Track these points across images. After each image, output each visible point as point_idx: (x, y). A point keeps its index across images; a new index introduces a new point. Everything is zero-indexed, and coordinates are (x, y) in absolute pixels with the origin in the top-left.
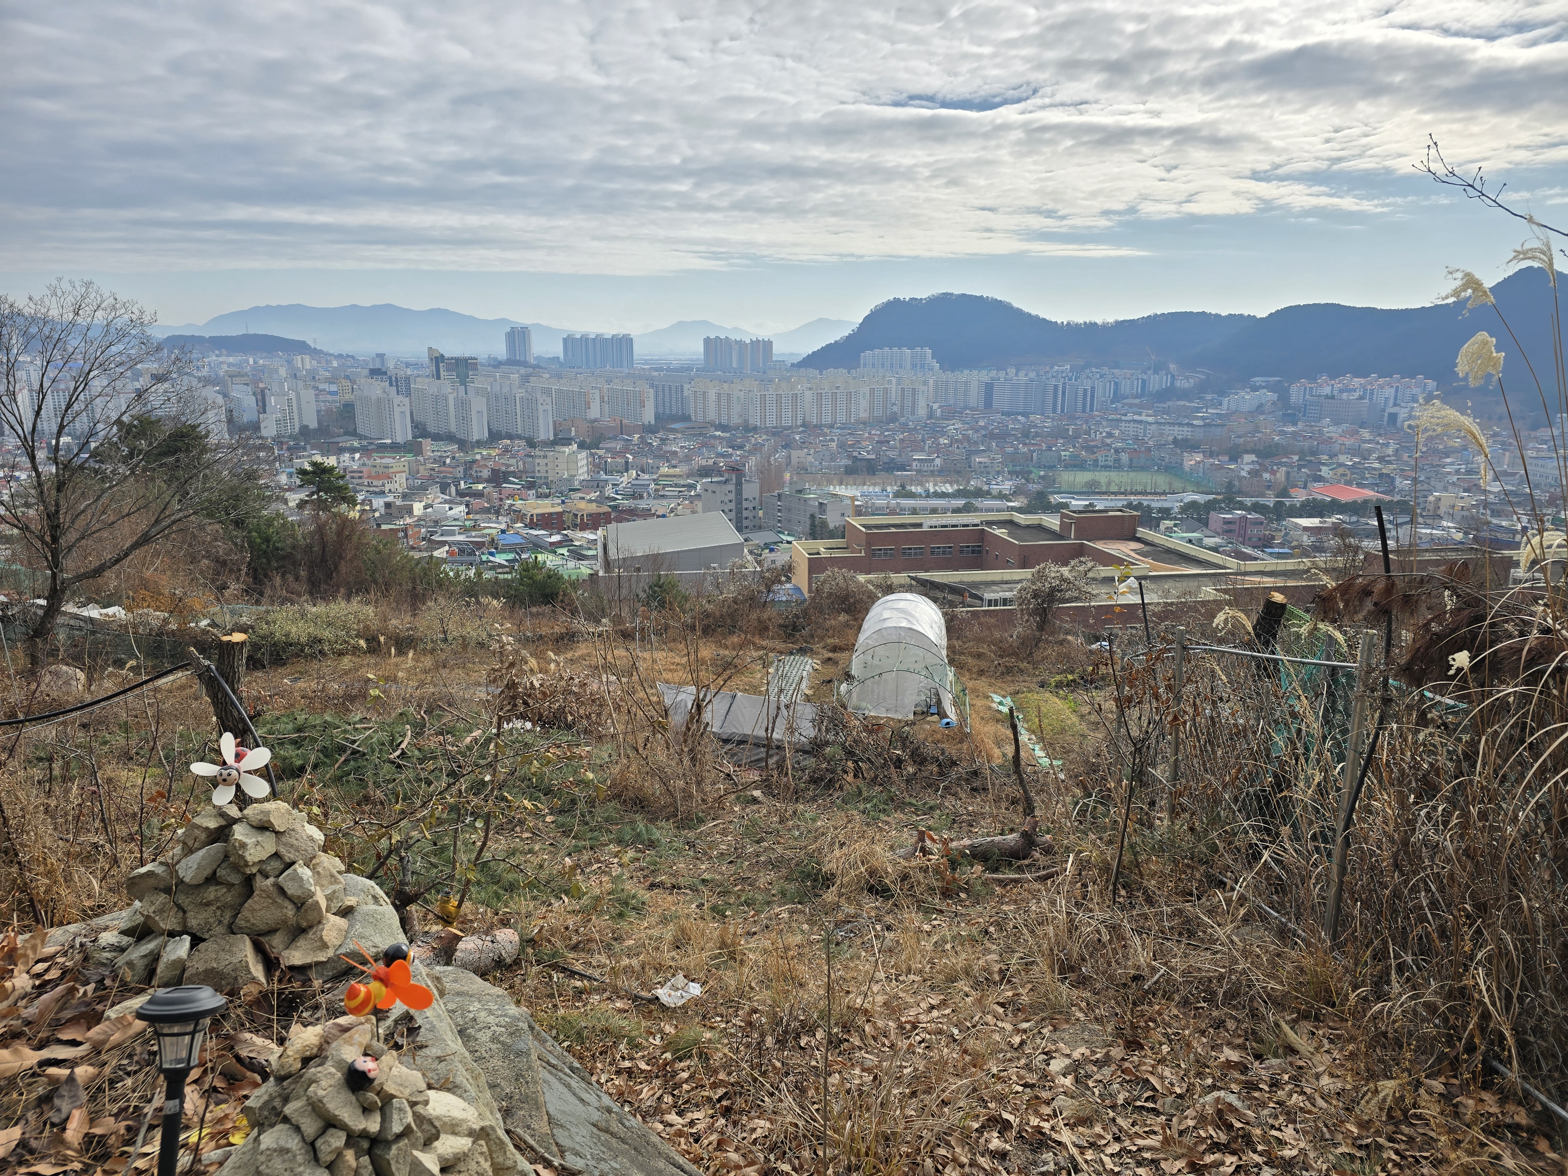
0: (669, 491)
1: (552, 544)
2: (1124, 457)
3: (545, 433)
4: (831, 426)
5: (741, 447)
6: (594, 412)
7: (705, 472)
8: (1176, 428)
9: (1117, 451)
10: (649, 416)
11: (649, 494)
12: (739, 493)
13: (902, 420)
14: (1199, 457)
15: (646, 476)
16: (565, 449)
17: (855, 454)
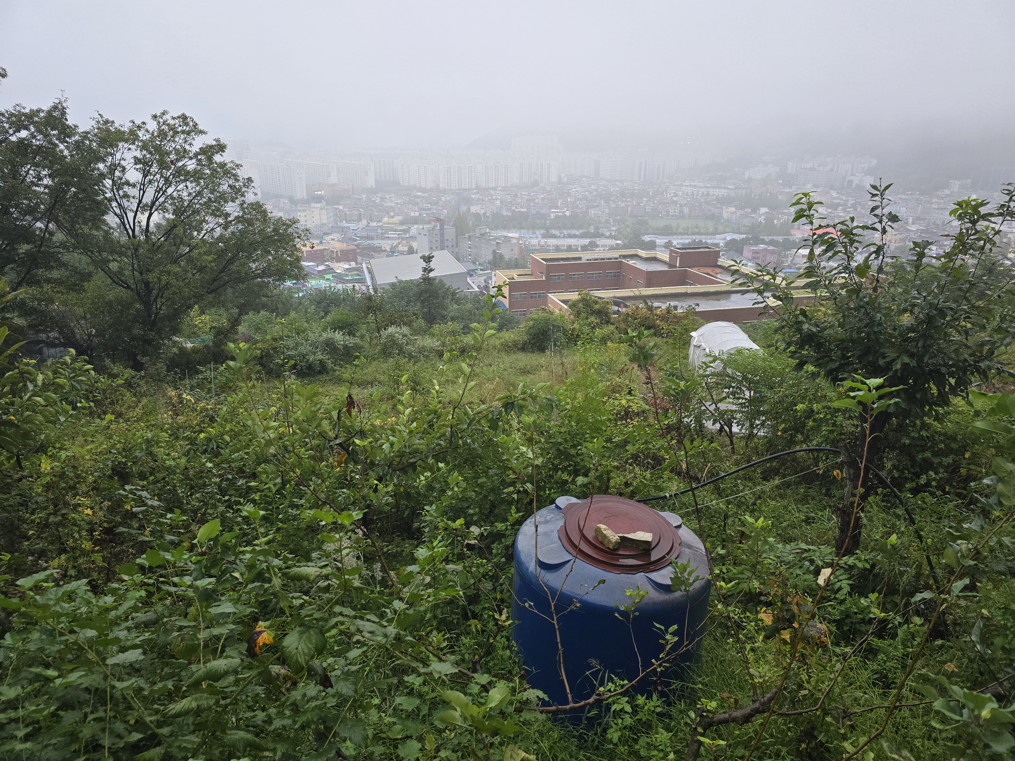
0: (391, 234)
1: (319, 272)
2: (686, 210)
3: (301, 193)
4: (495, 189)
5: (436, 204)
6: (333, 179)
7: (415, 221)
8: (718, 190)
9: (681, 206)
10: (371, 182)
11: (377, 236)
12: (442, 235)
13: (542, 185)
14: (733, 209)
15: (374, 224)
16: (318, 205)
17: (513, 208)
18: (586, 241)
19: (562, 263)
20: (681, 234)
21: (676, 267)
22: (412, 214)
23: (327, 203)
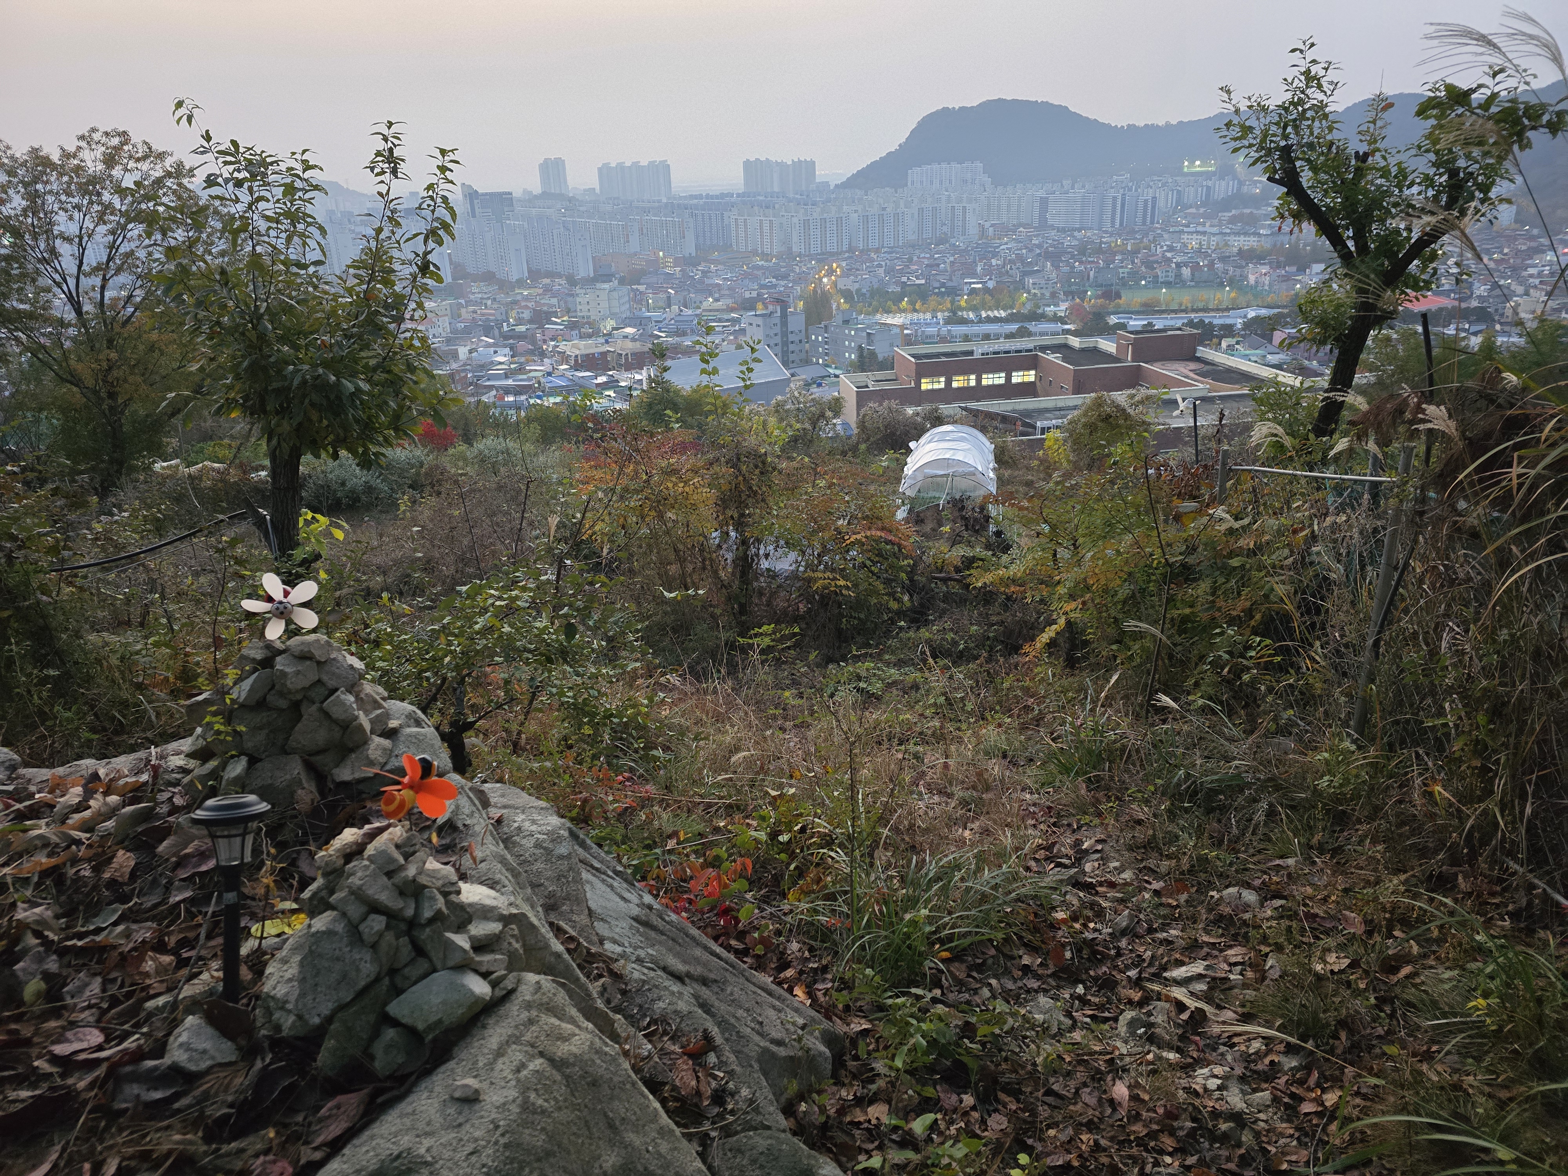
1: (598, 385)
2: (1186, 273)
3: (584, 268)
4: (877, 251)
5: (785, 277)
8: (1242, 238)
9: (1178, 265)
10: (690, 247)
11: (693, 331)
12: (784, 325)
13: (953, 241)
14: (1266, 268)
15: (690, 312)
16: (606, 286)
17: (904, 279)
18: (1014, 327)
19: (944, 359)
20: (1175, 311)
21: (1126, 361)
22: (747, 295)
23: (622, 282)
